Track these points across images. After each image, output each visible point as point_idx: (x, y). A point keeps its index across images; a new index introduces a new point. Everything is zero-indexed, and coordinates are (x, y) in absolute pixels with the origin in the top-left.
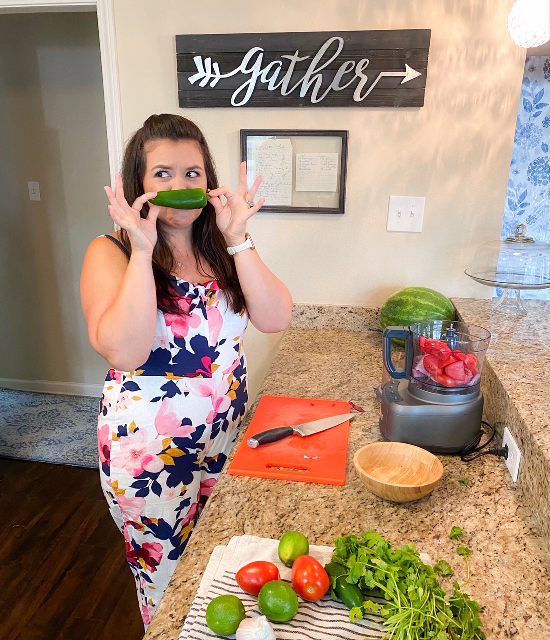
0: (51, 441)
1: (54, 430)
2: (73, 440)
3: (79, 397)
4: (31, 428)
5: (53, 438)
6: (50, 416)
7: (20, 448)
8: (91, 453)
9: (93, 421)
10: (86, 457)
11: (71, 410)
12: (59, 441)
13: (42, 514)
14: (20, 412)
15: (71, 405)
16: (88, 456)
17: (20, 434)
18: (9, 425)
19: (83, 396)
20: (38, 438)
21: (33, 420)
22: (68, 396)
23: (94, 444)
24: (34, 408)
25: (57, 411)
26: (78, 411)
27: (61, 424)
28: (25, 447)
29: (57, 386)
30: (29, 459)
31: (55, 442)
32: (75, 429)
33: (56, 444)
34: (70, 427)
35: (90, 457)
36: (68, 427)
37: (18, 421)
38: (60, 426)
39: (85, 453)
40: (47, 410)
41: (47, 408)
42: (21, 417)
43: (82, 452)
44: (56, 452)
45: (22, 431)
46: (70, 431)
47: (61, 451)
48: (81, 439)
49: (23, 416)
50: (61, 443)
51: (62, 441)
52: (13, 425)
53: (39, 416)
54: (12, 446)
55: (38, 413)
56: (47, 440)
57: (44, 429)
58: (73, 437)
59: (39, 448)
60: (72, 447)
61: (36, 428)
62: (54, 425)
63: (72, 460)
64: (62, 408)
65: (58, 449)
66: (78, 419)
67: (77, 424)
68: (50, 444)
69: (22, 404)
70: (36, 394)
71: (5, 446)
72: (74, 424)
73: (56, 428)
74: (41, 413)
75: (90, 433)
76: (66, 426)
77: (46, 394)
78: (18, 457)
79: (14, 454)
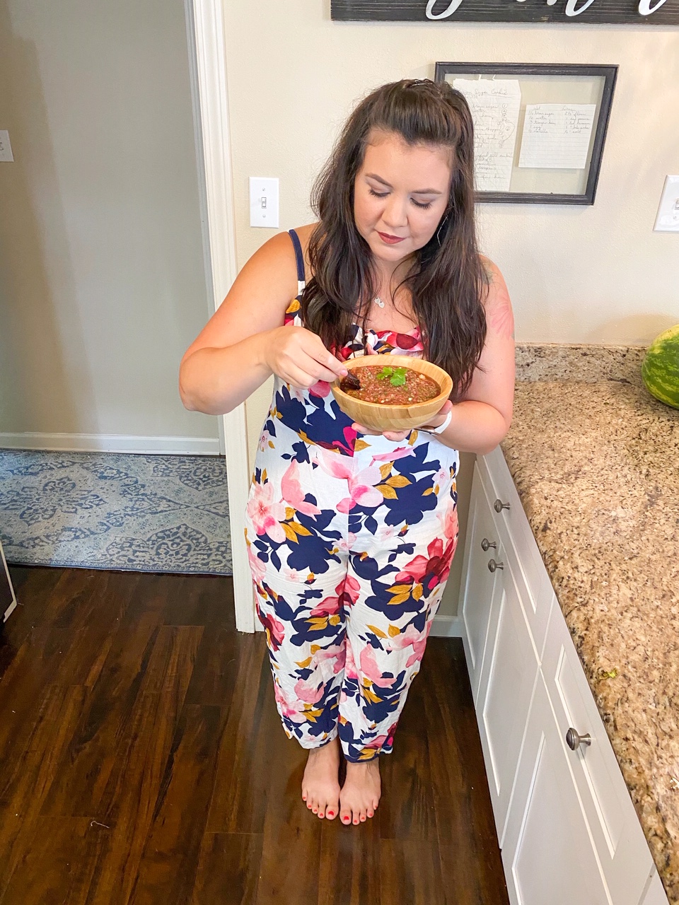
0: (76, 532)
1: (75, 512)
2: (109, 528)
3: (95, 453)
4: (40, 511)
5: (77, 526)
6: (62, 489)
7: (33, 547)
8: (143, 547)
9: (128, 493)
10: (138, 554)
11: (90, 476)
12: (89, 529)
13: (102, 658)
14: (14, 486)
15: (87, 469)
16: (140, 552)
17: (27, 522)
18: (5, 509)
19: (99, 452)
20: (56, 528)
21: (38, 497)
22: (75, 453)
23: (142, 531)
24: (33, 477)
25: (69, 480)
26: (100, 478)
27: (83, 501)
28: (41, 543)
29: (56, 439)
30: (53, 564)
31: (83, 532)
32: (106, 508)
33: (86, 536)
34: (97, 505)
35: (144, 554)
36: (94, 506)
37: (16, 501)
38: (82, 504)
39: (133, 547)
40: (53, 479)
41: (52, 475)
42: (18, 494)
43: (130, 546)
44: (92, 550)
45: (28, 517)
46: (101, 511)
47: (97, 547)
48: (121, 525)
49: (21, 492)
50: (93, 533)
51: (92, 530)
52: (11, 507)
53: (44, 490)
54: (21, 545)
55: (43, 485)
56: (70, 529)
57: (59, 511)
58: (108, 521)
59: (63, 544)
60: (112, 538)
61: (47, 510)
62: (75, 505)
63: (118, 563)
64: (75, 473)
65: (92, 544)
66: (105, 490)
67: (105, 500)
68: (77, 537)
69: (12, 471)
70: (30, 453)
71: (10, 544)
72: (101, 500)
73: (76, 510)
74: (46, 485)
75: (130, 513)
76: (90, 504)
77: (43, 451)
78: (36, 562)
79: (29, 557)
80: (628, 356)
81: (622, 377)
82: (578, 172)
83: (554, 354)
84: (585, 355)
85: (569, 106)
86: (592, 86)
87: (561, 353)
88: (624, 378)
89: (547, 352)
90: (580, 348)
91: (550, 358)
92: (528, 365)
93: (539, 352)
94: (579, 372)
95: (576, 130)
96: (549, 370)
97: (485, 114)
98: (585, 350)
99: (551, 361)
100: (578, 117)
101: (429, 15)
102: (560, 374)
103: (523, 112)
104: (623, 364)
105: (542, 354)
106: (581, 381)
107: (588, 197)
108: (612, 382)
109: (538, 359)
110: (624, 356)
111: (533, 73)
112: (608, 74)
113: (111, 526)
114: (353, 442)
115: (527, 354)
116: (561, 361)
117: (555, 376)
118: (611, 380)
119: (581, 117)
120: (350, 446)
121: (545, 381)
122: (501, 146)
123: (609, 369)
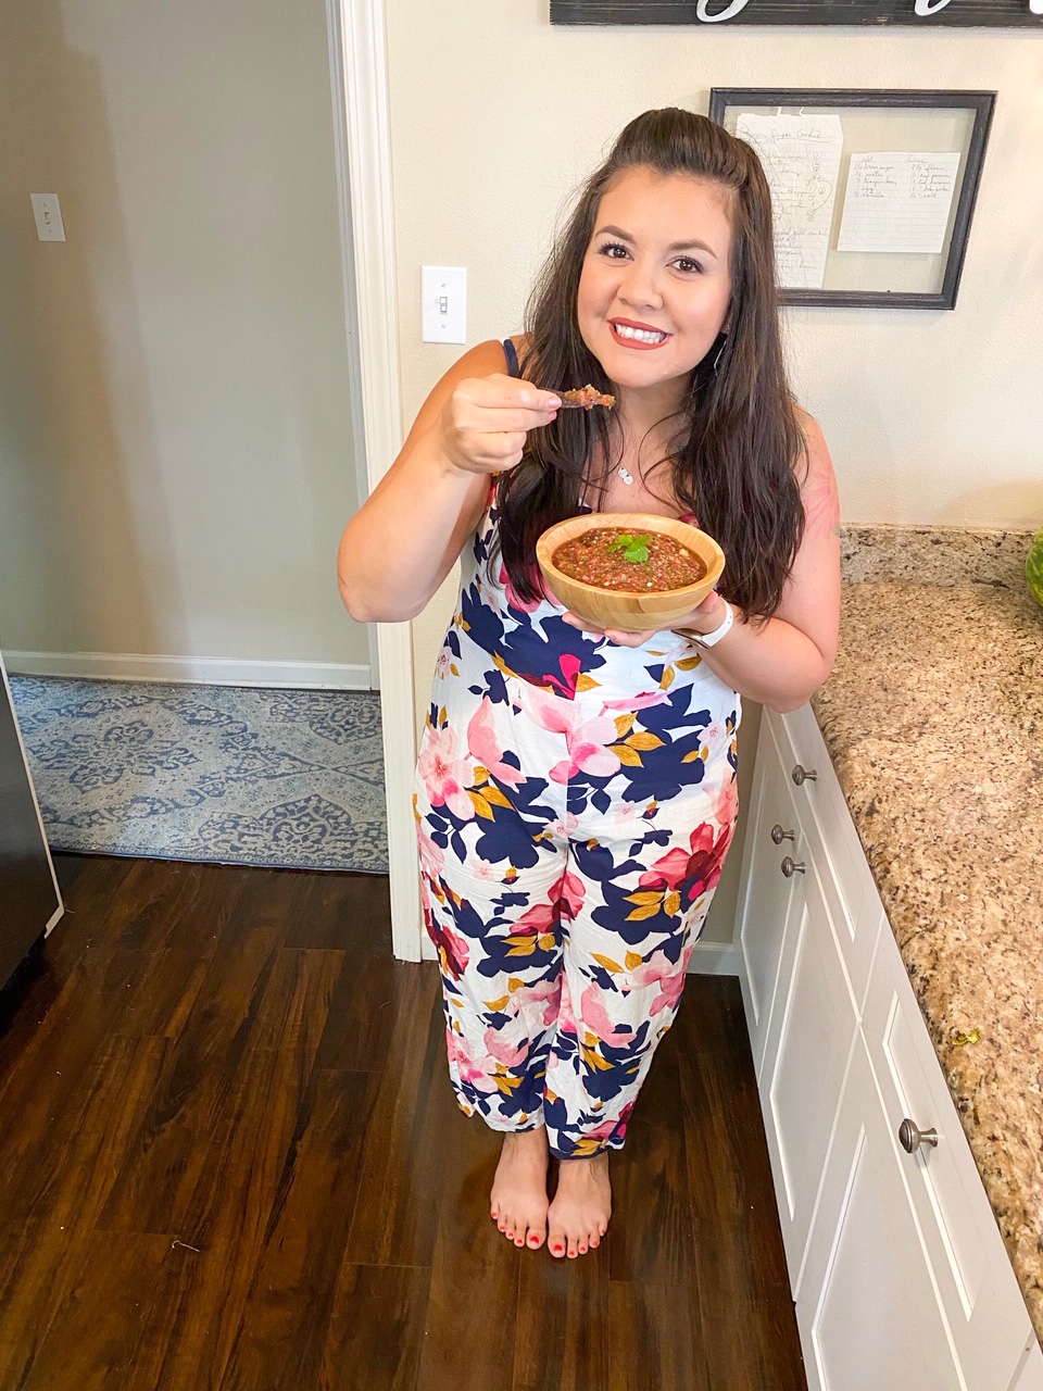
0: (154, 804)
1: (152, 774)
2: (203, 798)
3: (182, 686)
4: (100, 771)
5: (155, 795)
6: (132, 739)
7: (90, 825)
8: (255, 829)
9: (233, 747)
10: (246, 838)
11: (174, 719)
12: (172, 801)
13: (190, 997)
14: (61, 733)
15: (171, 708)
16: (249, 835)
17: (80, 788)
18: (48, 768)
19: (189, 684)
20: (124, 797)
21: (96, 750)
22: (153, 684)
23: (253, 804)
24: (89, 721)
25: (143, 725)
26: (190, 722)
27: (163, 758)
28: (101, 821)
29: (125, 664)
30: (118, 851)
31: (164, 805)
32: (198, 769)
33: (168, 810)
34: (186, 764)
35: (254, 839)
36: (181, 765)
37: (64, 756)
38: (162, 762)
39: (239, 828)
40: (119, 723)
41: (118, 717)
42: (67, 746)
43: (234, 827)
44: (175, 832)
45: (81, 780)
46: (191, 774)
47: (185, 827)
48: (221, 794)
49: (71, 743)
50: (178, 806)
51: (178, 801)
52: (56, 765)
53: (106, 739)
54: (71, 822)
55: (103, 733)
56: (144, 800)
57: (127, 772)
58: (201, 789)
59: (133, 821)
60: (207, 815)
61: (109, 770)
62: (152, 763)
63: (216, 852)
64: (153, 715)
65: (177, 822)
66: (197, 741)
67: (198, 756)
68: (154, 812)
69: (58, 710)
70: (85, 683)
71: (54, 821)
72: (192, 756)
73: (154, 770)
74: (109, 732)
75: (235, 776)
76: (175, 762)
77: (105, 681)
78: (93, 848)
79: (82, 841)
80: (1005, 545)
81: (994, 578)
82: (931, 259)
83: (889, 539)
84: (937, 542)
85: (919, 156)
86: (955, 123)
87: (899, 540)
88: (999, 579)
89: (877, 537)
90: (929, 532)
91: (882, 547)
92: (848, 558)
93: (865, 537)
94: (928, 569)
95: (929, 193)
96: (880, 565)
97: (787, 168)
98: (937, 536)
99: (885, 552)
100: (932, 173)
101: (701, 14)
102: (898, 572)
103: (845, 163)
104: (996, 557)
105: (871, 541)
106: (931, 583)
107: (946, 297)
108: (979, 585)
109: (864, 547)
110: (999, 544)
111: (861, 105)
112: (981, 105)
113: (206, 795)
114: (575, 678)
115: (846, 540)
116: (900, 552)
117: (890, 575)
118: (978, 581)
119: (936, 172)
120: (570, 683)
121: (874, 583)
122: (811, 219)
123: (974, 565)
